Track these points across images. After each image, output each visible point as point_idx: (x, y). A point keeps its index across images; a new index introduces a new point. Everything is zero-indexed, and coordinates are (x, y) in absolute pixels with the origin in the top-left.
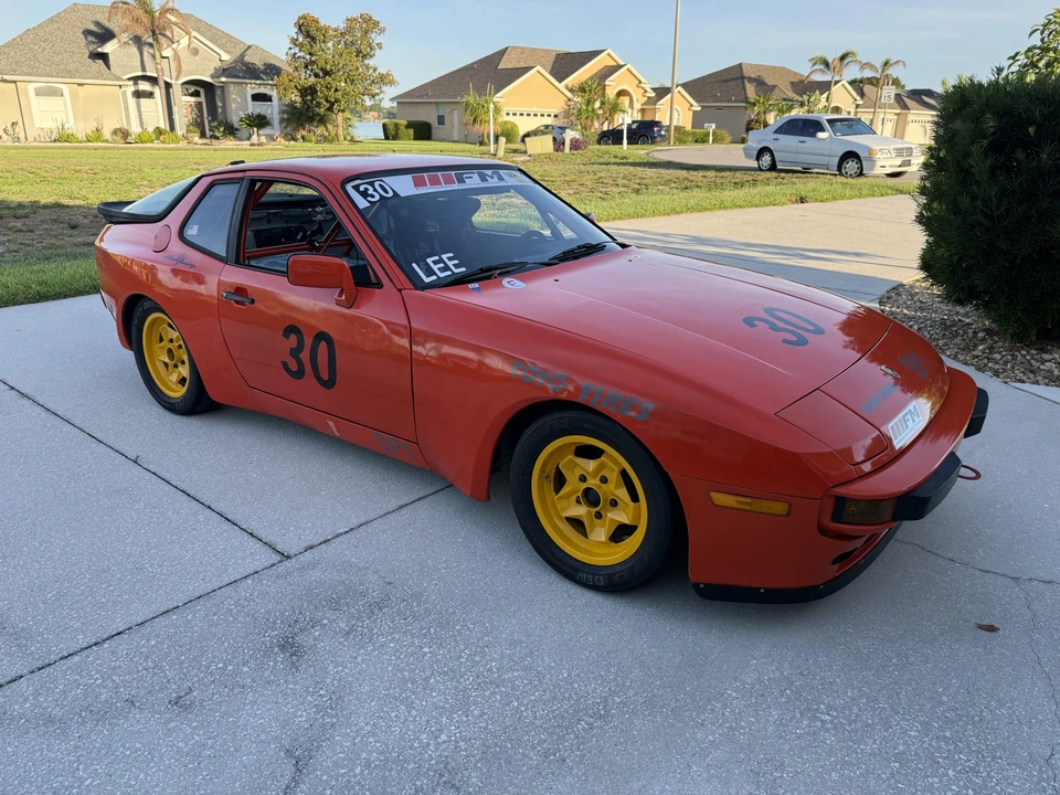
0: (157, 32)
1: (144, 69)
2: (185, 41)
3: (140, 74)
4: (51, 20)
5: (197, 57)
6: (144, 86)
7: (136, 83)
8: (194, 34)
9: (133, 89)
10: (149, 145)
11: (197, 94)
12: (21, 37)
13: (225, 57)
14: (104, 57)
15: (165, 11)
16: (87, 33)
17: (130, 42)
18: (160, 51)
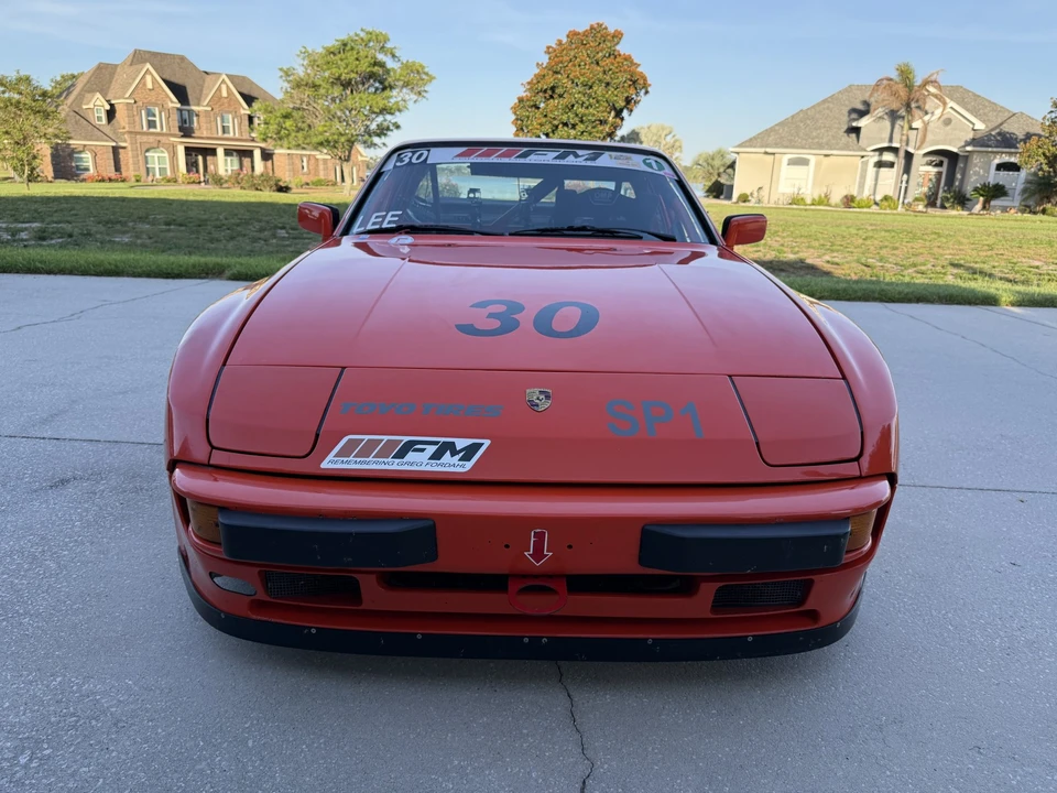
0: (913, 105)
1: (891, 140)
2: (938, 112)
3: (886, 145)
4: (824, 101)
5: (949, 127)
6: (888, 157)
7: (881, 155)
8: (951, 104)
9: (876, 159)
10: (865, 210)
11: (940, 164)
12: (793, 117)
13: (980, 126)
14: (857, 130)
15: (926, 83)
16: (854, 110)
17: (886, 117)
18: (909, 122)
